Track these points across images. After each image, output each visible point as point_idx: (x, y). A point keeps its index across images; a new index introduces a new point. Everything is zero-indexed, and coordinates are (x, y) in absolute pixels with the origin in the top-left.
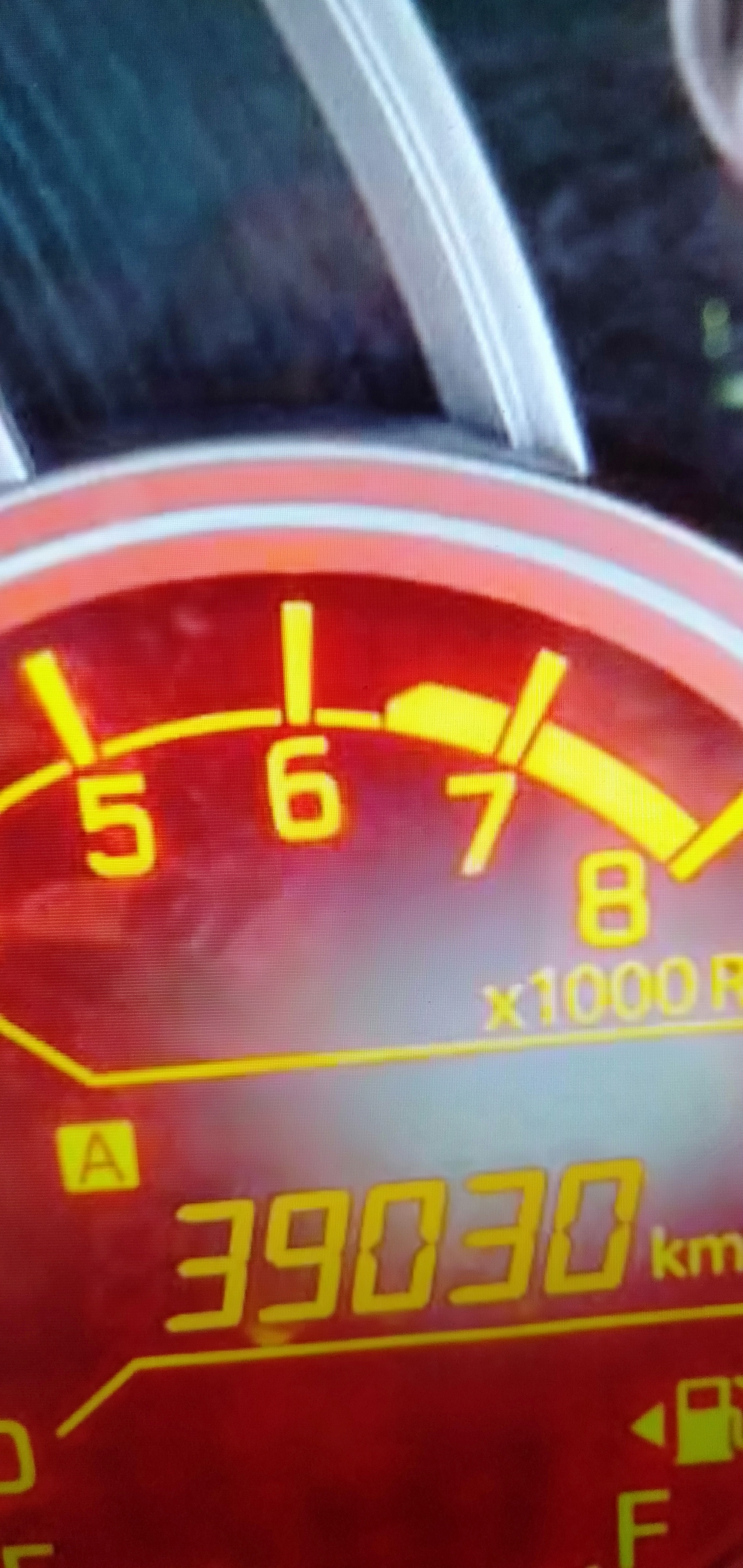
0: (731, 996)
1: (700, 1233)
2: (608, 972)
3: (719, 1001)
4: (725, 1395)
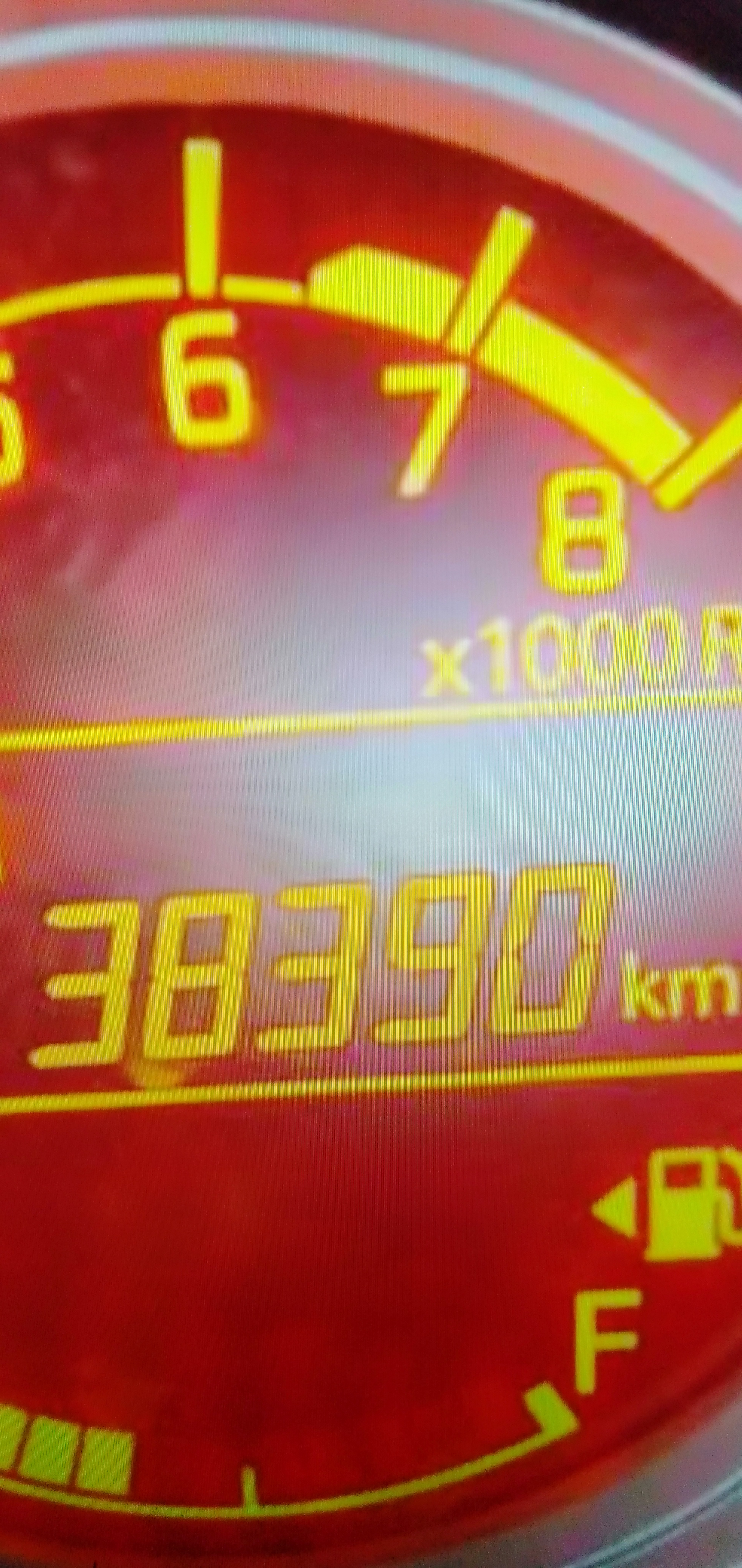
0: (727, 659)
1: (683, 964)
2: (575, 624)
3: (712, 667)
4: (710, 1174)
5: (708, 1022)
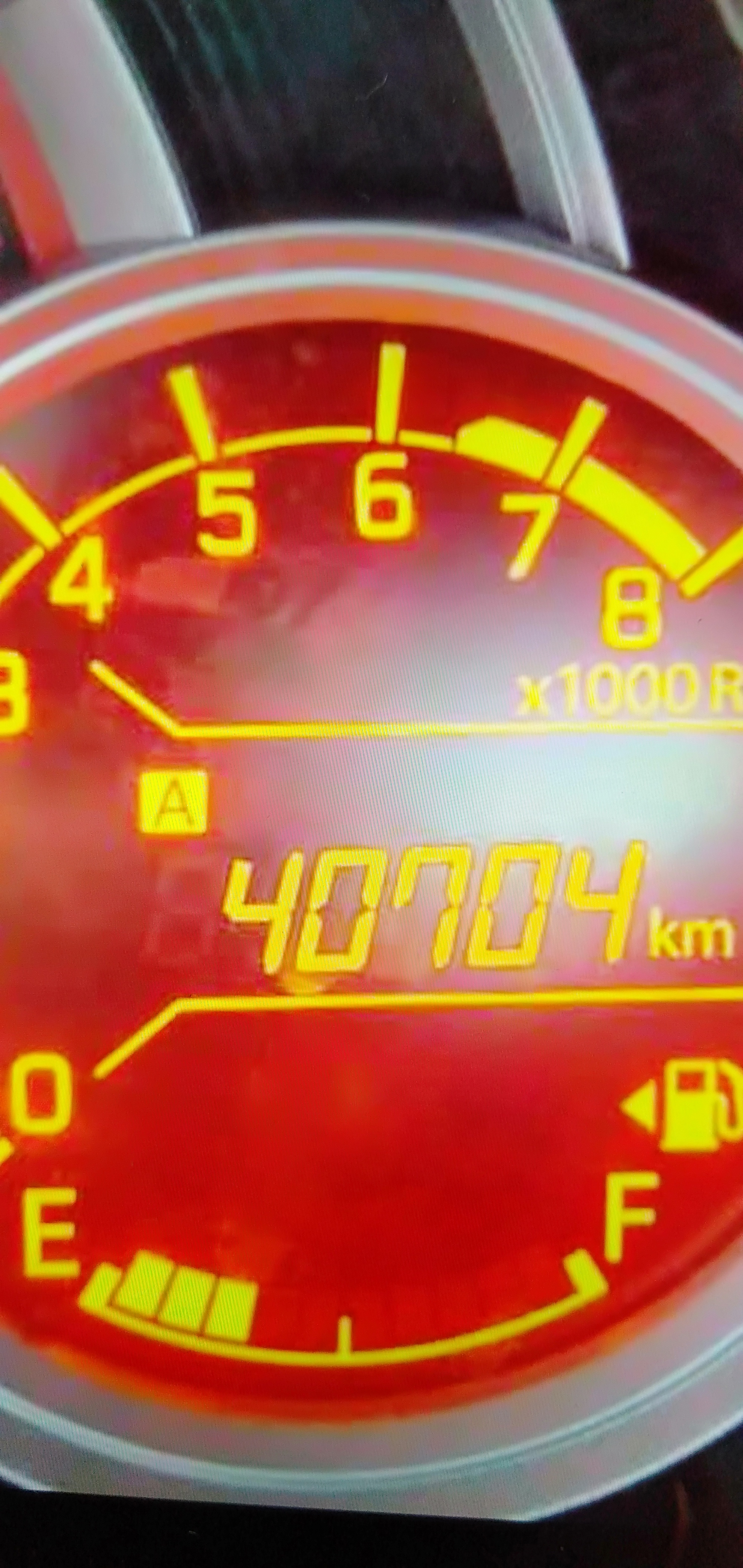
0: (727, 699)
1: (695, 915)
2: (624, 671)
3: (717, 704)
4: (710, 1081)
5: (711, 962)
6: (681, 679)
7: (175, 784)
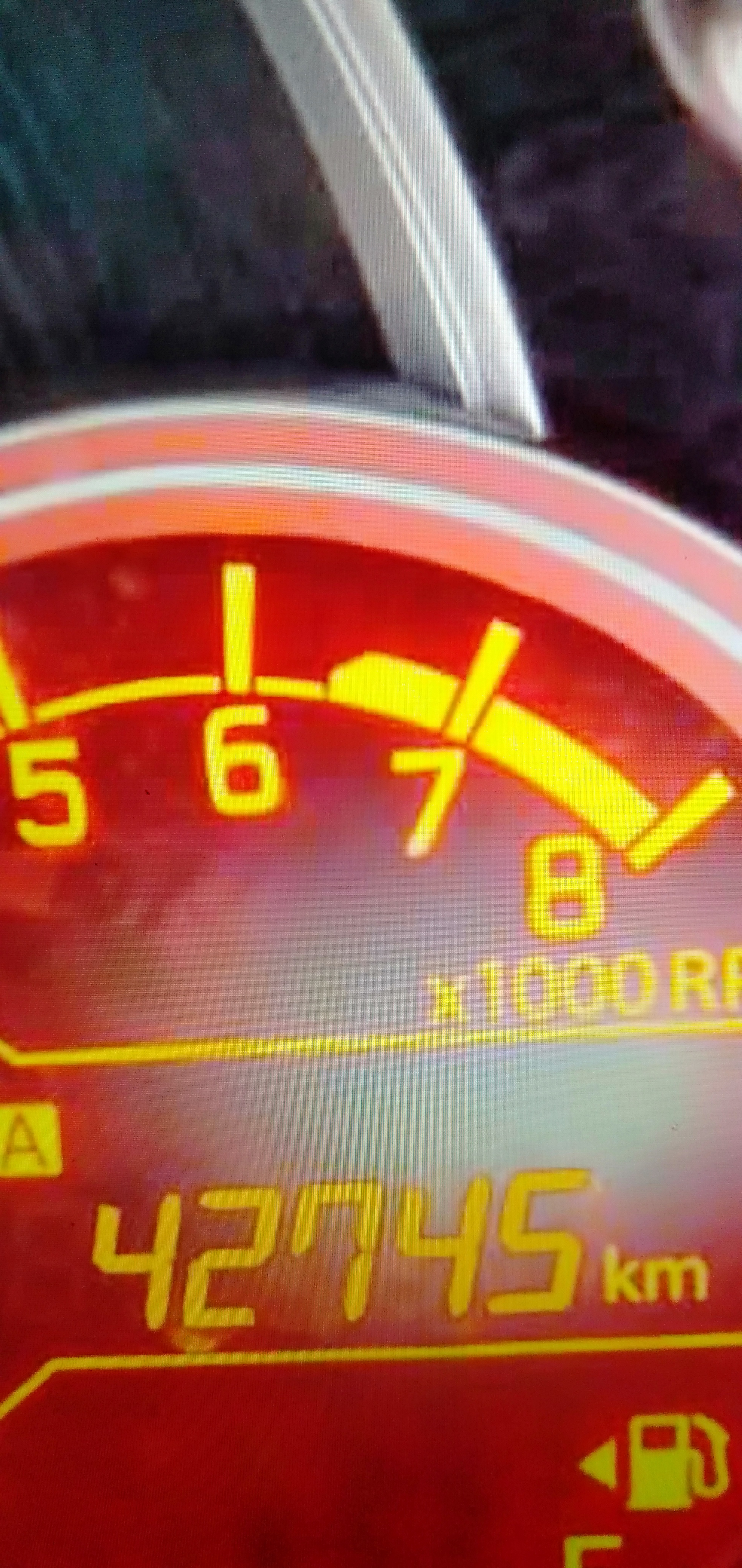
0: (692, 996)
1: (659, 1253)
2: (560, 965)
3: (680, 1002)
4: (683, 1436)
5: (680, 1305)
6: (633, 973)
7: (19, 1120)
